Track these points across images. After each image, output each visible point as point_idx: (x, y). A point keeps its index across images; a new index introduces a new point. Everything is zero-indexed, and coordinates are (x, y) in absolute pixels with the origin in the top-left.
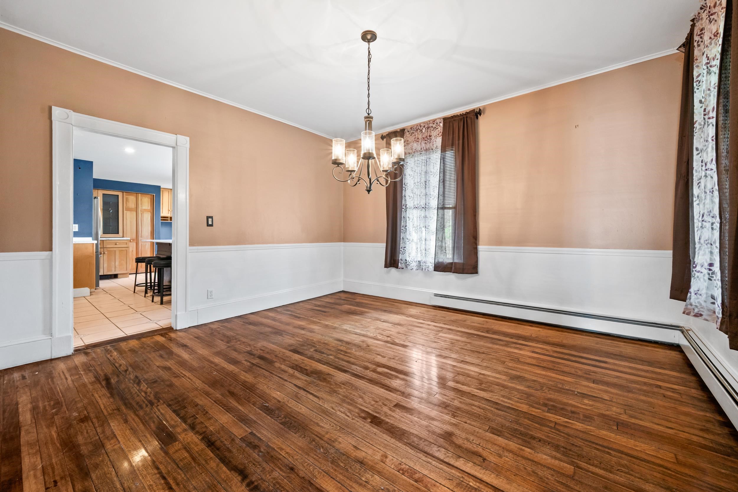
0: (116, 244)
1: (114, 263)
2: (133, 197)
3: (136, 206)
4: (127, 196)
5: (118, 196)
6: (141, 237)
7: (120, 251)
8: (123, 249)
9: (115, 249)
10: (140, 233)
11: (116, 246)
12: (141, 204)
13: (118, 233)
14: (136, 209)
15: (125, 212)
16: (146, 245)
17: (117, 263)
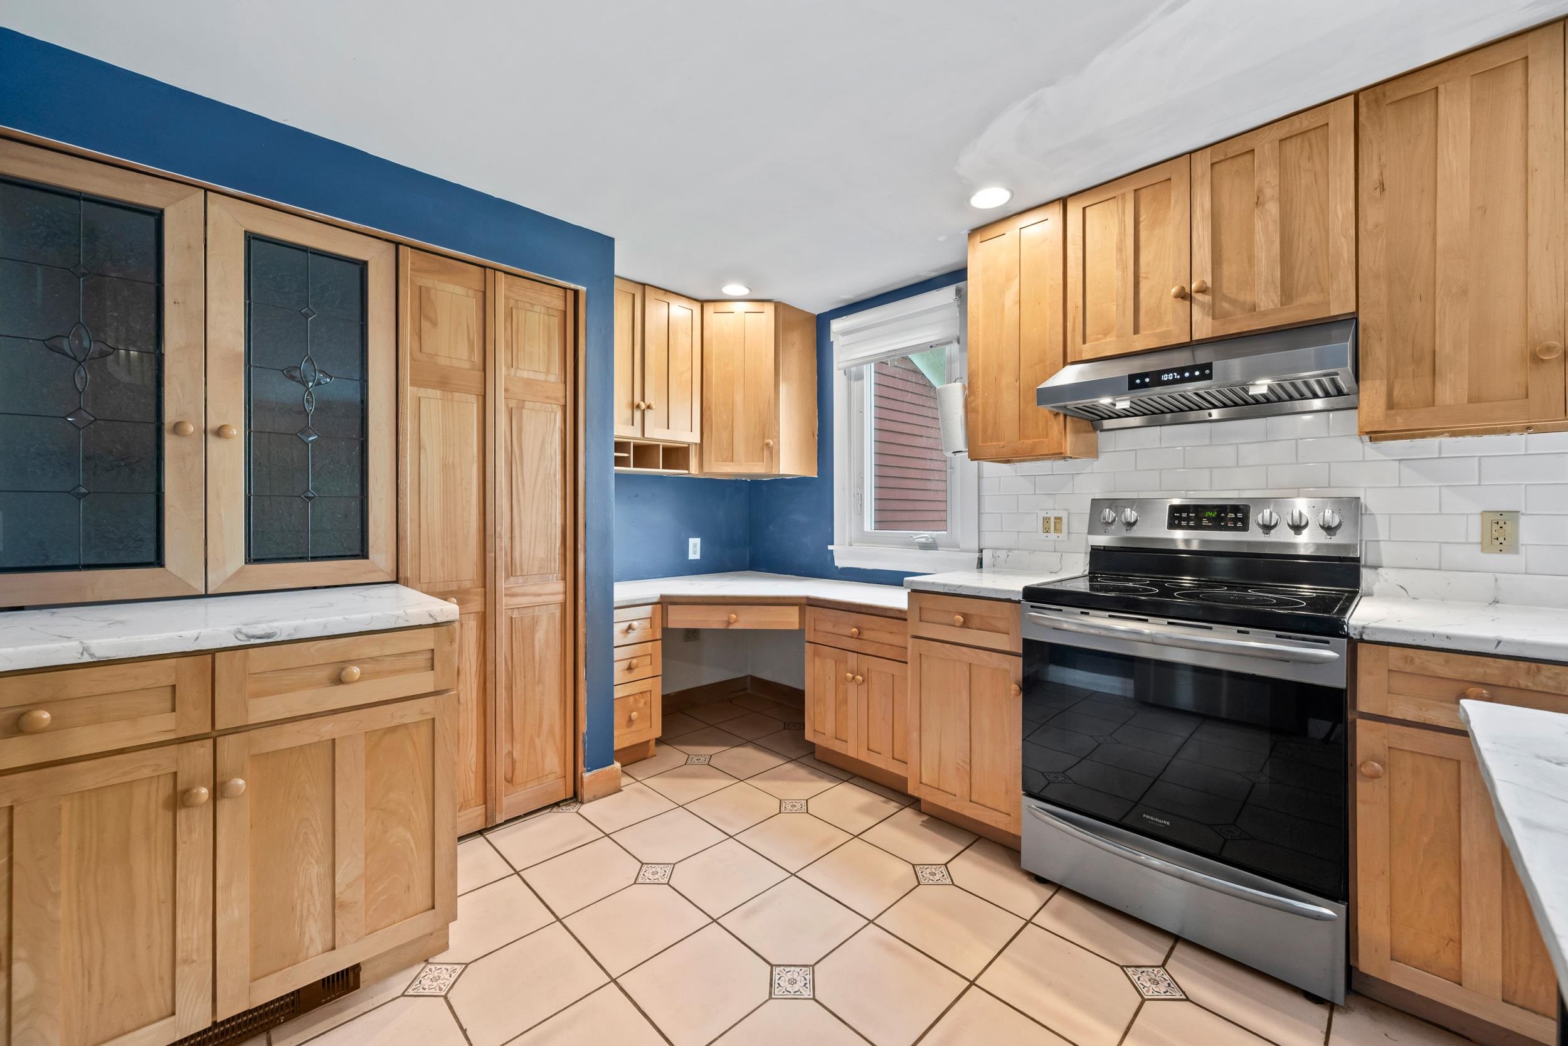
0: (338, 680)
1: (314, 871)
2: (459, 290)
3: (477, 358)
4: (426, 281)
5: (363, 266)
6: (511, 572)
7: (378, 738)
8: (410, 713)
9: (328, 728)
10: (504, 542)
11: (342, 697)
12: (510, 345)
13: (364, 554)
14: (478, 374)
15: (409, 391)
16: (535, 621)
17: (349, 869)
